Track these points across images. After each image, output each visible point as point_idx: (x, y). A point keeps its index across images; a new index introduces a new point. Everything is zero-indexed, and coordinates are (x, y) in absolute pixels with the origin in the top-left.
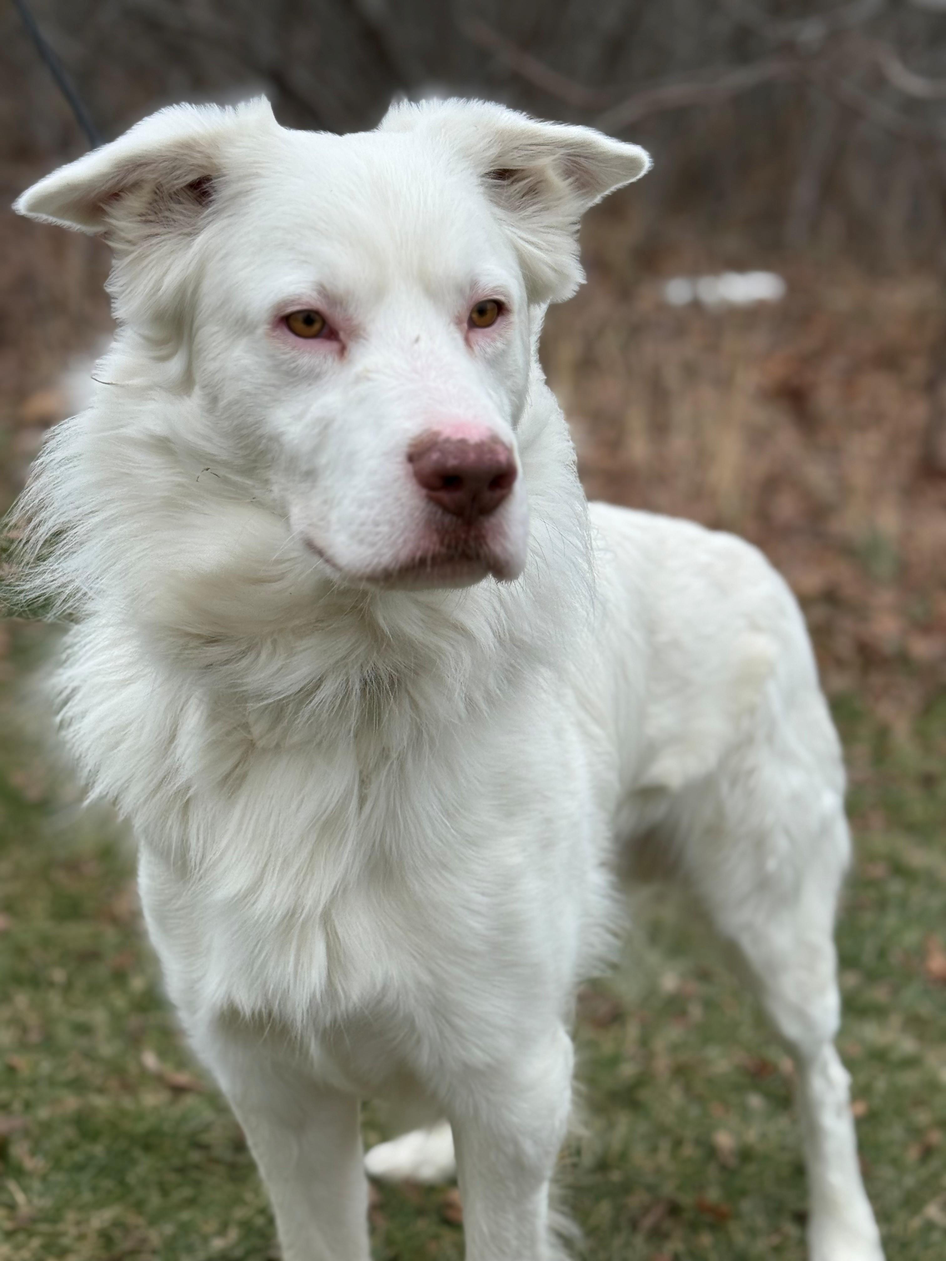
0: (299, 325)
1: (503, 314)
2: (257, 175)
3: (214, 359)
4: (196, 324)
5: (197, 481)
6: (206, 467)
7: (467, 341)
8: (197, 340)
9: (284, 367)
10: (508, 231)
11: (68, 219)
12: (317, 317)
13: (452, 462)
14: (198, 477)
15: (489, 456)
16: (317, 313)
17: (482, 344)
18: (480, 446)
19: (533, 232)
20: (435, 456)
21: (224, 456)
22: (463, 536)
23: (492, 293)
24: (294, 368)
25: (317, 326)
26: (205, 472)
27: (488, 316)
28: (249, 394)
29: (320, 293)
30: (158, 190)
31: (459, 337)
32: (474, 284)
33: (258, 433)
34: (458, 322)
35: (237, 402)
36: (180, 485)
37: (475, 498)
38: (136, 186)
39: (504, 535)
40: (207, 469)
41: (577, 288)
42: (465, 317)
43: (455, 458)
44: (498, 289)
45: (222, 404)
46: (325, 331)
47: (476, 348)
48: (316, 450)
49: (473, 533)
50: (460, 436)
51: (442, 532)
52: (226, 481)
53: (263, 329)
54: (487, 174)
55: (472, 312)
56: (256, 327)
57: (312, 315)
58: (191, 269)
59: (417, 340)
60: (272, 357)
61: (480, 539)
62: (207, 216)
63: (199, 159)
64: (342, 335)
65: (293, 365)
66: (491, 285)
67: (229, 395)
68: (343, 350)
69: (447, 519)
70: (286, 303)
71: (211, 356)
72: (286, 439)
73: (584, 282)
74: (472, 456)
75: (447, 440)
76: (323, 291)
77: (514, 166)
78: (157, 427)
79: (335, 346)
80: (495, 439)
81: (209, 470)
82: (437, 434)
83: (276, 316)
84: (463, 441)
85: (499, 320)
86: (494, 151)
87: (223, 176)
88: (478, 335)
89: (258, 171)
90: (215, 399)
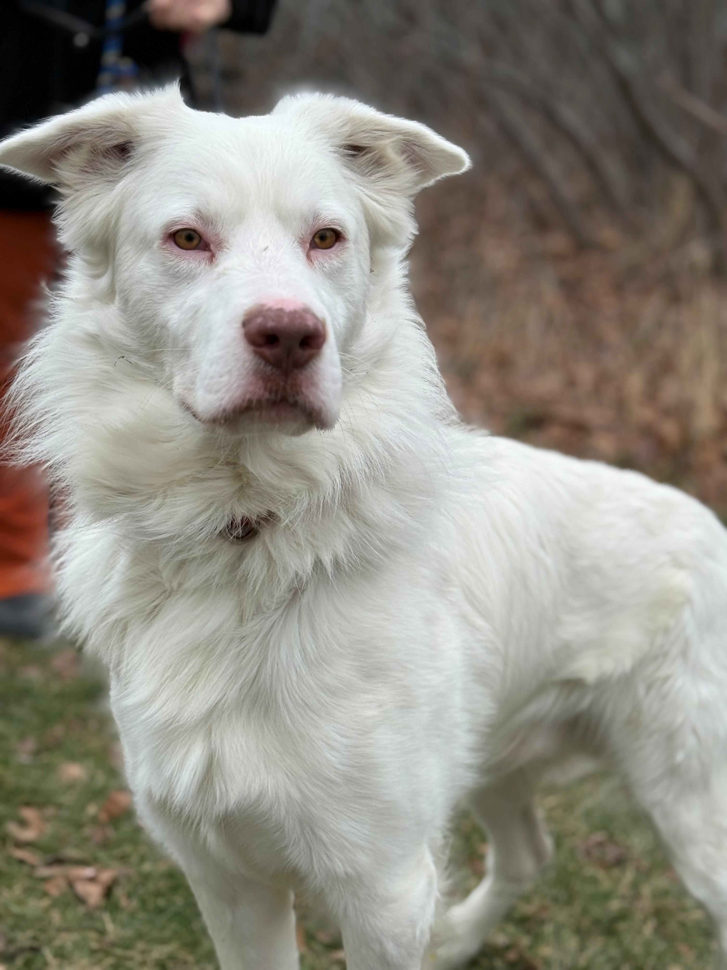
0: (183, 241)
1: (340, 241)
2: (162, 137)
3: (126, 270)
5: (115, 365)
6: (122, 355)
7: (308, 257)
8: (117, 258)
9: (171, 272)
10: (356, 188)
11: (31, 172)
12: (196, 236)
13: (271, 324)
14: (116, 362)
15: (299, 321)
16: (194, 231)
17: (321, 260)
18: (294, 314)
19: (378, 192)
20: (259, 320)
21: (134, 346)
22: (282, 384)
23: (330, 224)
24: (178, 272)
25: (195, 242)
26: (121, 359)
27: (328, 241)
28: (148, 294)
29: (197, 216)
30: (94, 151)
31: (301, 254)
32: (316, 217)
33: (155, 324)
34: (302, 242)
35: (139, 301)
36: (106, 372)
37: (289, 352)
38: (76, 146)
39: (314, 384)
40: (123, 357)
41: (412, 237)
42: (309, 238)
43: (273, 321)
44: (336, 221)
45: (131, 303)
46: (201, 245)
47: (316, 262)
48: (189, 330)
49: (289, 382)
50: (279, 306)
51: (265, 379)
52: (136, 366)
53: (157, 243)
54: (340, 147)
55: (314, 237)
56: (153, 243)
57: (192, 233)
58: (113, 206)
59: (265, 249)
60: (163, 264)
61: (296, 388)
62: (126, 168)
63: (124, 127)
64: (212, 247)
65: (177, 270)
66: (330, 218)
67: (135, 297)
68: (212, 258)
69: (269, 369)
70: (174, 223)
71: (125, 268)
72: (169, 324)
73: (417, 233)
74: (286, 320)
75: (270, 309)
76: (200, 215)
77: (363, 144)
78: (90, 327)
79: (207, 254)
80: (307, 311)
81: (124, 358)
82: (263, 306)
83: (166, 233)
84: (281, 310)
85: (337, 244)
86: (347, 129)
87: (139, 136)
88: (318, 254)
89: (162, 134)
90: (126, 301)
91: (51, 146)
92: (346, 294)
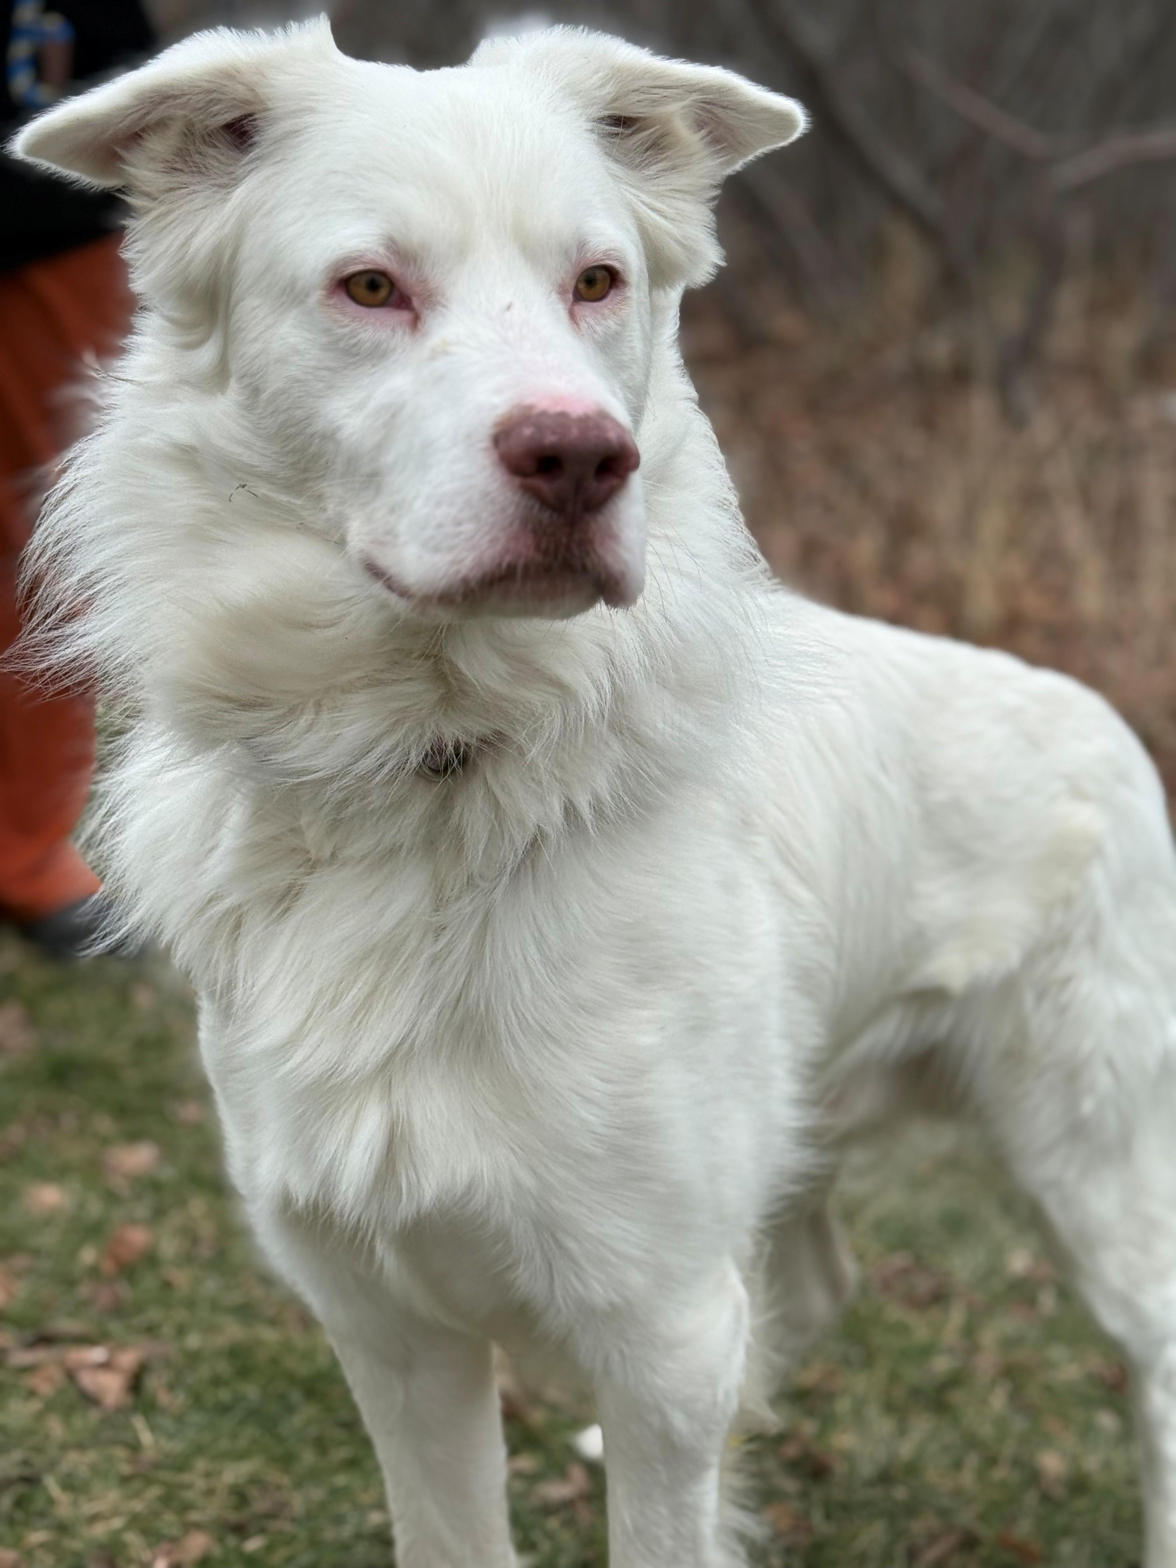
0: (361, 291)
1: (617, 287)
2: (312, 110)
3: (256, 340)
4: (233, 299)
5: (230, 500)
6: (243, 483)
7: (572, 316)
8: (235, 318)
9: (342, 345)
10: (627, 191)
11: (75, 170)
12: (383, 281)
13: (550, 439)
14: (232, 495)
15: (595, 432)
16: (383, 274)
17: (591, 321)
18: (584, 420)
19: (658, 196)
20: (527, 431)
21: (267, 466)
22: (564, 539)
23: (604, 257)
24: (355, 345)
25: (383, 293)
26: (240, 489)
27: (599, 287)
28: (298, 381)
29: (388, 248)
30: (189, 132)
31: (561, 310)
32: (582, 245)
33: (309, 431)
34: (562, 291)
35: (283, 392)
36: (207, 511)
37: (579, 486)
38: (162, 124)
39: (613, 537)
40: (244, 487)
41: (712, 270)
42: (571, 284)
43: (554, 433)
44: (612, 252)
45: (264, 396)
46: (394, 298)
47: (583, 325)
48: (381, 446)
50: (558, 409)
51: (538, 532)
52: (266, 502)
53: (317, 295)
54: (601, 120)
55: (578, 281)
56: (307, 295)
57: (378, 278)
58: (227, 229)
59: (509, 307)
60: (327, 331)
61: (586, 544)
62: (248, 163)
63: (240, 91)
64: (415, 302)
65: (353, 341)
66: (603, 248)
67: (274, 383)
68: (416, 322)
69: (546, 515)
70: (347, 261)
71: (252, 336)
72: (343, 435)
73: (723, 264)
74: (574, 432)
75: (544, 414)
76: (393, 245)
77: (635, 113)
78: (183, 435)
79: (406, 315)
80: (603, 415)
81: (246, 487)
82: (530, 407)
83: (333, 279)
84: (563, 415)
85: (612, 293)
86: (609, 90)
87: (268, 110)
88: (586, 310)
89: (313, 104)
90: (255, 391)
91: (121, 125)
92: (624, 376)
